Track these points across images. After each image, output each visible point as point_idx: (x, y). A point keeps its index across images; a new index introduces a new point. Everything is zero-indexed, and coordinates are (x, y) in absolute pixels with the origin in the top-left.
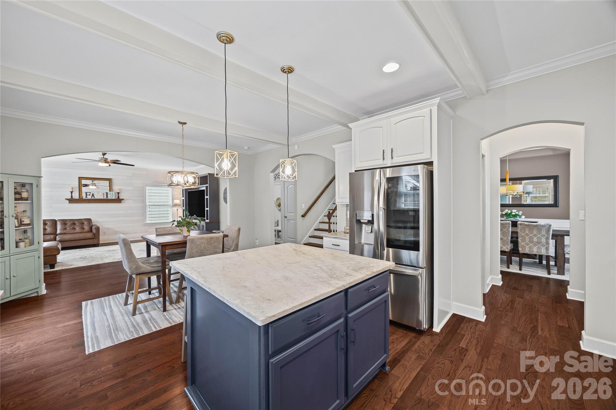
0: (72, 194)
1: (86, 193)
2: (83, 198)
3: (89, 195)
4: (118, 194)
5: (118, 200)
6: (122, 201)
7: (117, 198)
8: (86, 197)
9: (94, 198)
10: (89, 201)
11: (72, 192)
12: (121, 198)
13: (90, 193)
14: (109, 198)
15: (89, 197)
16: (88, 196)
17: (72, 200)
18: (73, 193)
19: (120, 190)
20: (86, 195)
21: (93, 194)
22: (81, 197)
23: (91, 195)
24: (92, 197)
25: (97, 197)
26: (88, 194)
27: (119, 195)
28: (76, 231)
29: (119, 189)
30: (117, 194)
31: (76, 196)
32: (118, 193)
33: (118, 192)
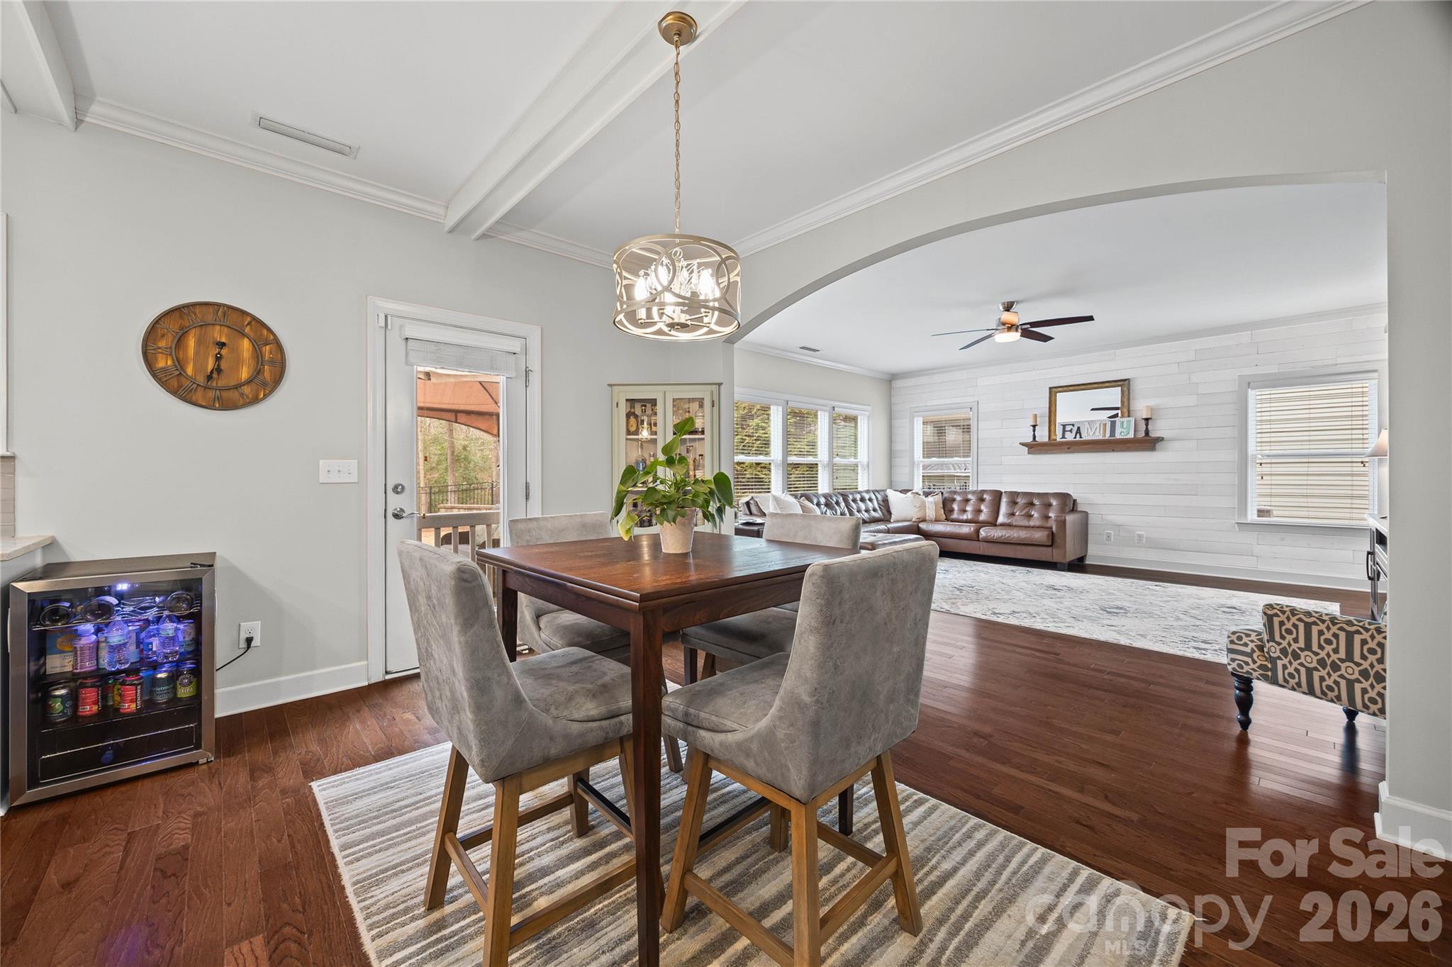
0: (1034, 431)
1: (1064, 426)
2: (1056, 440)
3: (1071, 431)
4: (1147, 425)
5: (1147, 442)
6: (1158, 445)
7: (1142, 434)
8: (1063, 437)
9: (1081, 437)
10: (1069, 448)
11: (1034, 426)
12: (1153, 434)
13: (1073, 425)
14: (1118, 436)
15: (1070, 437)
16: (1067, 434)
17: (1034, 447)
18: (1037, 427)
19: (1152, 409)
20: (1064, 431)
21: (1079, 428)
22: (1053, 437)
23: (1075, 429)
24: (1075, 438)
25: (1087, 435)
26: (1068, 428)
27: (1150, 427)
28: (1032, 523)
29: (1148, 407)
30: (1143, 422)
31: (1042, 436)
32: (1147, 420)
33: (1144, 417)
